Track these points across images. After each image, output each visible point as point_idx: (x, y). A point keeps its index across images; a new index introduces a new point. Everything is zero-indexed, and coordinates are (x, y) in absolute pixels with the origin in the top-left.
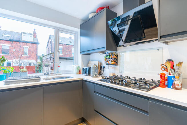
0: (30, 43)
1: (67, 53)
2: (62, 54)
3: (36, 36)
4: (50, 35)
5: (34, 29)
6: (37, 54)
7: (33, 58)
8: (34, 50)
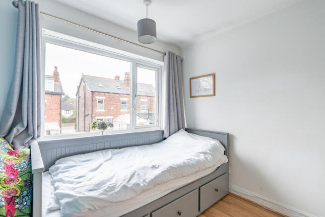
0: (48, 94)
1: (112, 108)
2: (105, 110)
3: (59, 79)
4: (83, 75)
5: (56, 68)
6: (61, 111)
7: (53, 120)
8: (56, 106)
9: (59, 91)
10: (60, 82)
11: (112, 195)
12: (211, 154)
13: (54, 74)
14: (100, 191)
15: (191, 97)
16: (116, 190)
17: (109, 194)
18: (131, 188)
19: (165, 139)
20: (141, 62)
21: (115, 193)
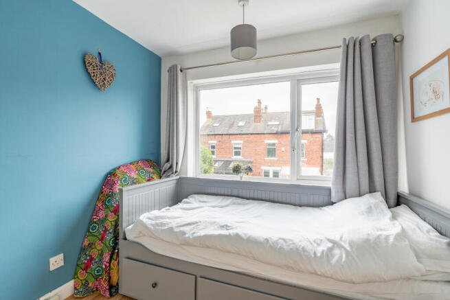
0: (308, 133)
3: (322, 113)
6: (322, 154)
7: (314, 165)
8: (317, 147)
9: (320, 128)
10: (323, 117)
11: (158, 229)
12: (347, 253)
13: (316, 108)
14: (153, 222)
15: (414, 119)
16: (163, 228)
17: (157, 228)
18: (176, 233)
19: (332, 204)
20: (307, 75)
21: (162, 230)
